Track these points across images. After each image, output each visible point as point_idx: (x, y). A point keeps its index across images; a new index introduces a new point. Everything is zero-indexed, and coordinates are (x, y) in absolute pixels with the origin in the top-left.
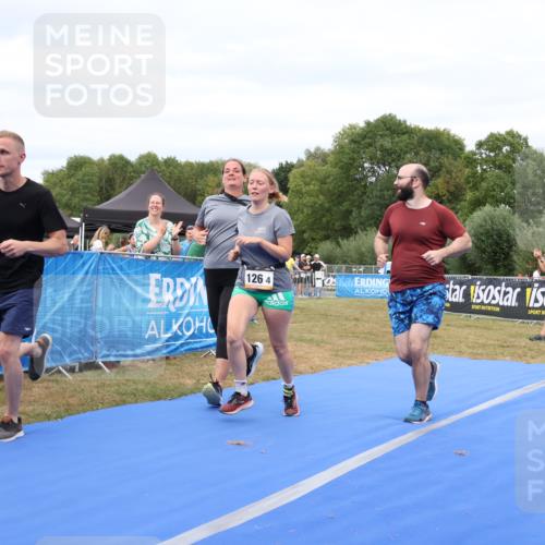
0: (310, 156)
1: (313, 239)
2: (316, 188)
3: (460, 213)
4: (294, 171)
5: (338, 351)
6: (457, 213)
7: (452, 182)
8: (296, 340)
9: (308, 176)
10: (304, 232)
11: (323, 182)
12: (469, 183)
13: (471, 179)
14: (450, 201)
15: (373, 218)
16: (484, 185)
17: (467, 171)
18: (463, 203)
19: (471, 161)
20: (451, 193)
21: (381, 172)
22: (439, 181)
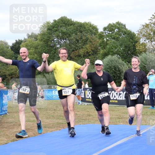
0: (29, 36)
2: (33, 51)
4: (23, 44)
9: (29, 46)
11: (36, 48)
13: (102, 44)
16: (108, 46)
17: (100, 41)
19: (101, 36)
21: (62, 42)
22: (88, 46)
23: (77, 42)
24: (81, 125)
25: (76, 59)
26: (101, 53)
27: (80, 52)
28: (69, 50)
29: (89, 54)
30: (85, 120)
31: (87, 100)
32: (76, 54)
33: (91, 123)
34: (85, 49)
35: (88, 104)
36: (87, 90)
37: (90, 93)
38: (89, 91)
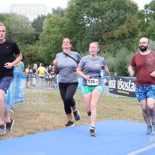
0: (55, 12)
2: (58, 29)
3: (135, 44)
4: (46, 20)
6: (133, 44)
7: (131, 27)
8: (46, 112)
9: (53, 23)
10: (51, 53)
11: (62, 26)
12: (140, 27)
13: (141, 25)
14: (130, 37)
16: (148, 28)
17: (139, 21)
19: (141, 15)
20: (130, 33)
21: (93, 21)
22: (124, 26)
23: (112, 21)
24: (110, 120)
25: (108, 42)
26: (139, 36)
27: (114, 33)
28: (100, 31)
29: (125, 37)
30: (115, 115)
31: (118, 91)
32: (108, 36)
33: (122, 119)
34: (121, 30)
35: (119, 97)
36: (119, 80)
37: (122, 84)
38: (121, 81)
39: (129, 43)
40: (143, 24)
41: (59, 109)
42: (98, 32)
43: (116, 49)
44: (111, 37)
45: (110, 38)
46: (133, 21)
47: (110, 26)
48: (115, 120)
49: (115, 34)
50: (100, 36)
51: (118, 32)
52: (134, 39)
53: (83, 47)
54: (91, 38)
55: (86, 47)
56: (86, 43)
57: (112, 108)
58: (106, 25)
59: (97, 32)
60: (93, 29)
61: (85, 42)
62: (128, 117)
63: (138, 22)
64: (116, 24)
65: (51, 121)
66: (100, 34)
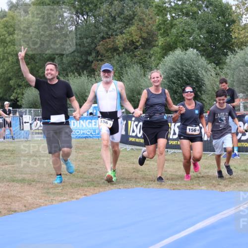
1: (19, 86)
3: (153, 58)
5: (48, 189)
6: (150, 57)
7: (144, 29)
12: (160, 29)
13: (162, 26)
14: (143, 47)
15: (75, 64)
16: (174, 31)
17: (158, 19)
18: (155, 48)
20: (144, 39)
21: (80, 21)
22: (133, 28)
23: (112, 20)
24: (120, 189)
25: (108, 56)
26: (160, 44)
27: (117, 41)
28: (93, 38)
29: (135, 46)
30: (128, 179)
31: (131, 139)
32: (108, 45)
33: (142, 186)
34: (128, 34)
35: (132, 149)
36: (131, 120)
37: (137, 126)
38: (134, 121)
39: (142, 57)
40: (166, 23)
41: (30, 174)
42: (89, 39)
43: (121, 68)
44: (113, 48)
45: (110, 49)
46: (147, 18)
47: (110, 29)
48: (128, 188)
49: (119, 41)
50: (93, 46)
51: (123, 38)
52: (150, 49)
53: (64, 66)
54: (79, 51)
55: (70, 66)
56: (70, 59)
57: (122, 167)
58: (102, 27)
59: (88, 41)
60: (80, 34)
61: (68, 58)
62: (151, 182)
63: (155, 20)
64: (119, 26)
65: (19, 195)
66: (92, 43)
